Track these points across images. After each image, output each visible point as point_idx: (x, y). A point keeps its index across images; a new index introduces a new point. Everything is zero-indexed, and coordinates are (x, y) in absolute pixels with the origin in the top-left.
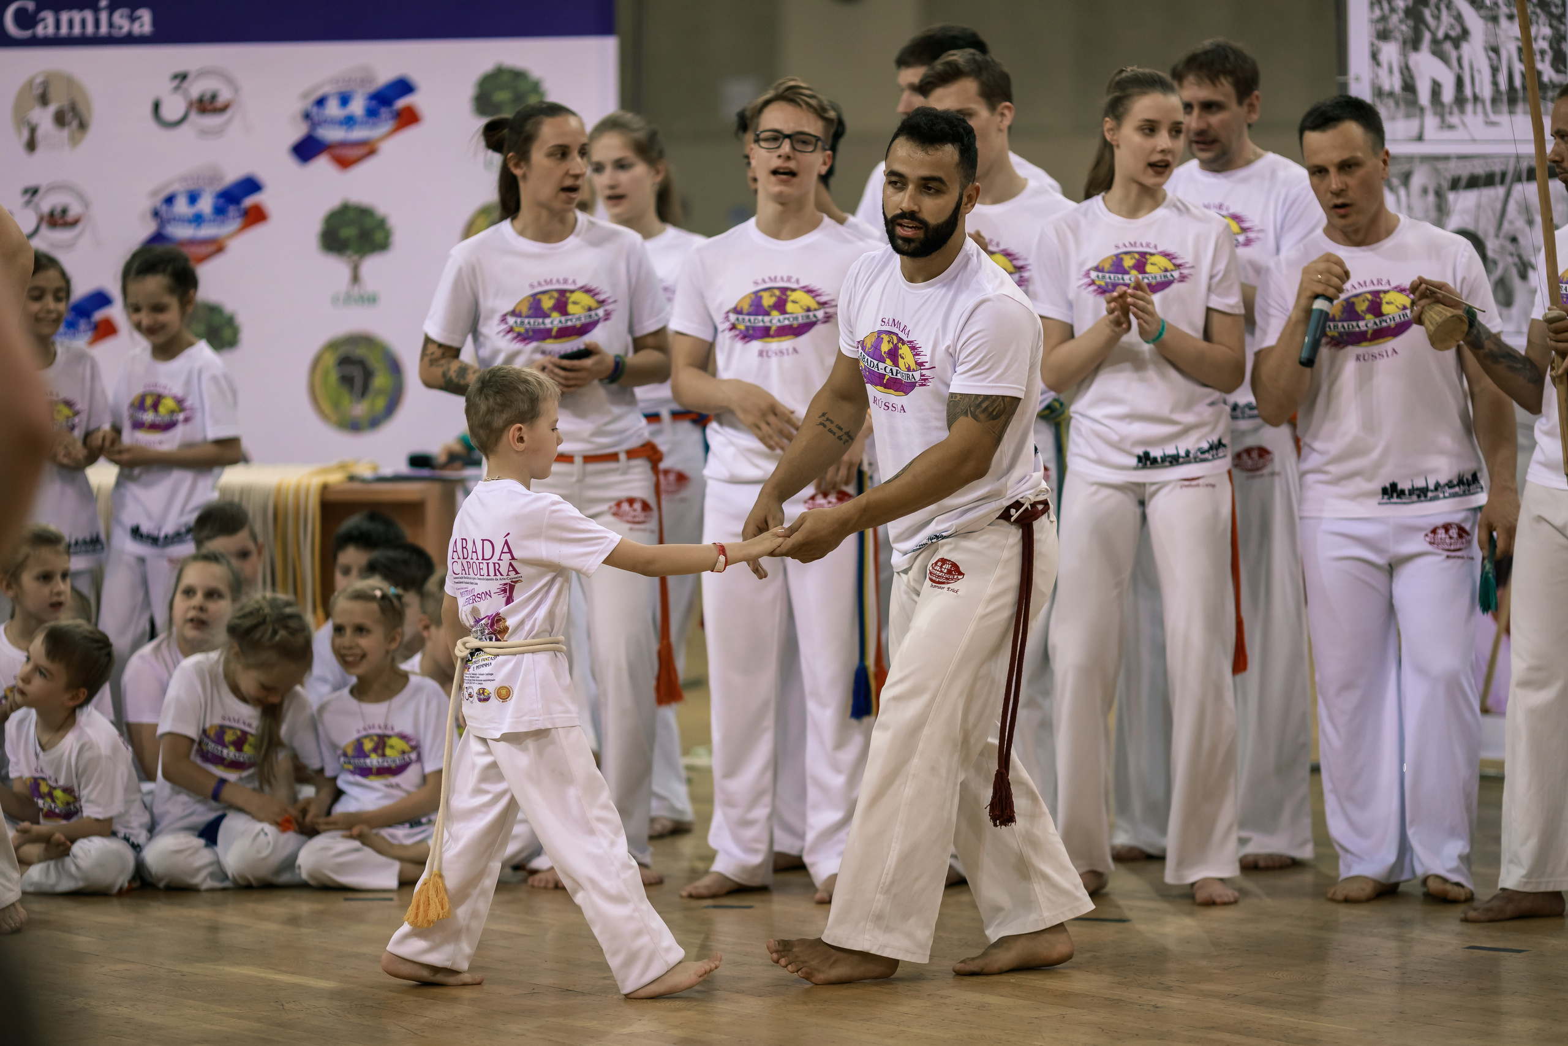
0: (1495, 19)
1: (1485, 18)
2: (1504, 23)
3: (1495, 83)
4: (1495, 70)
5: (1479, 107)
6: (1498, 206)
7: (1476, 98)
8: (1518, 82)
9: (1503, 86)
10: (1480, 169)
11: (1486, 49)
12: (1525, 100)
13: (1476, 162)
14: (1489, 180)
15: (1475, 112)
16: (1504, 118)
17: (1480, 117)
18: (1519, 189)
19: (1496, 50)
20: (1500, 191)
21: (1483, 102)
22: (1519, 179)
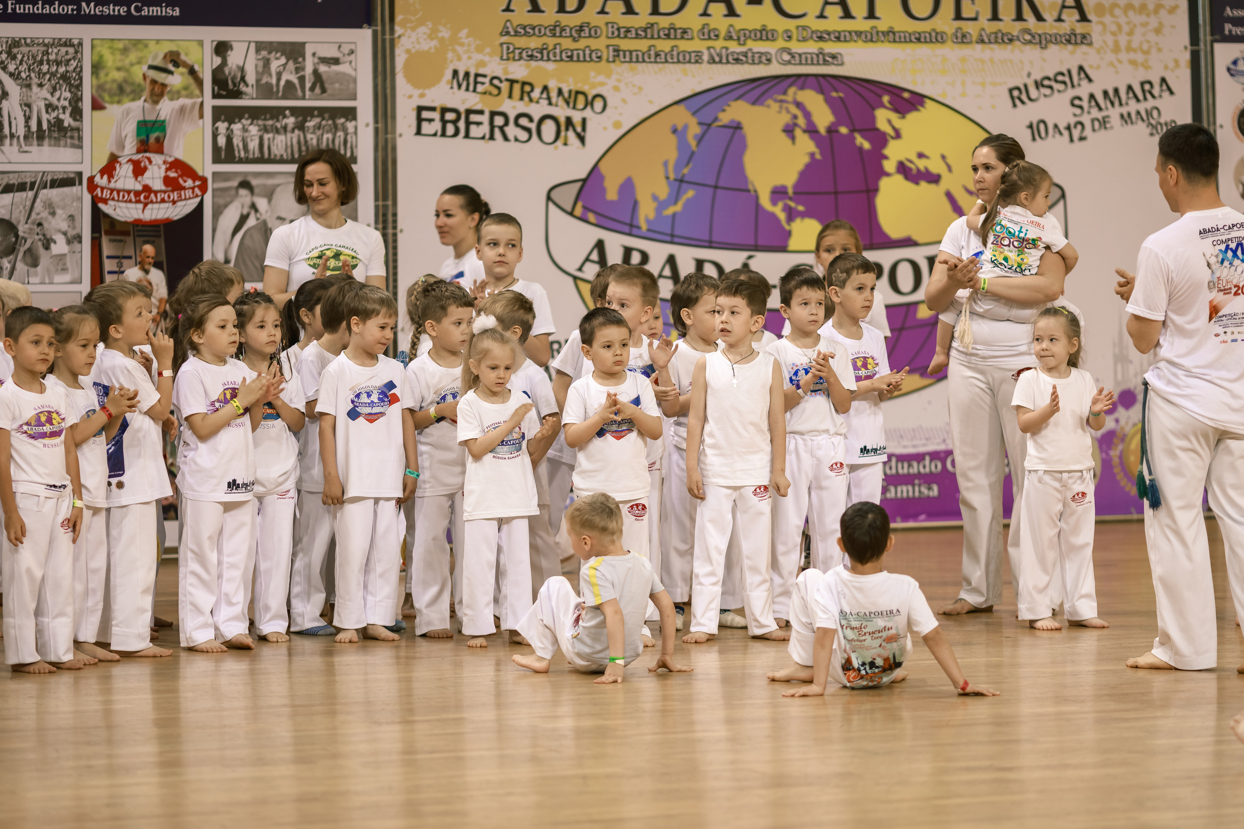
0: (29, 86)
1: (22, 86)
2: (35, 89)
3: (27, 126)
4: (28, 119)
5: (15, 141)
6: (29, 203)
7: (12, 136)
8: (45, 126)
9: (34, 128)
10: (14, 180)
11: (21, 105)
12: (50, 137)
13: (11, 176)
14: (22, 187)
15: (11, 145)
16: (34, 149)
17: (15, 148)
18: (45, 193)
19: (29, 106)
20: (31, 194)
21: (18, 137)
22: (45, 187)
